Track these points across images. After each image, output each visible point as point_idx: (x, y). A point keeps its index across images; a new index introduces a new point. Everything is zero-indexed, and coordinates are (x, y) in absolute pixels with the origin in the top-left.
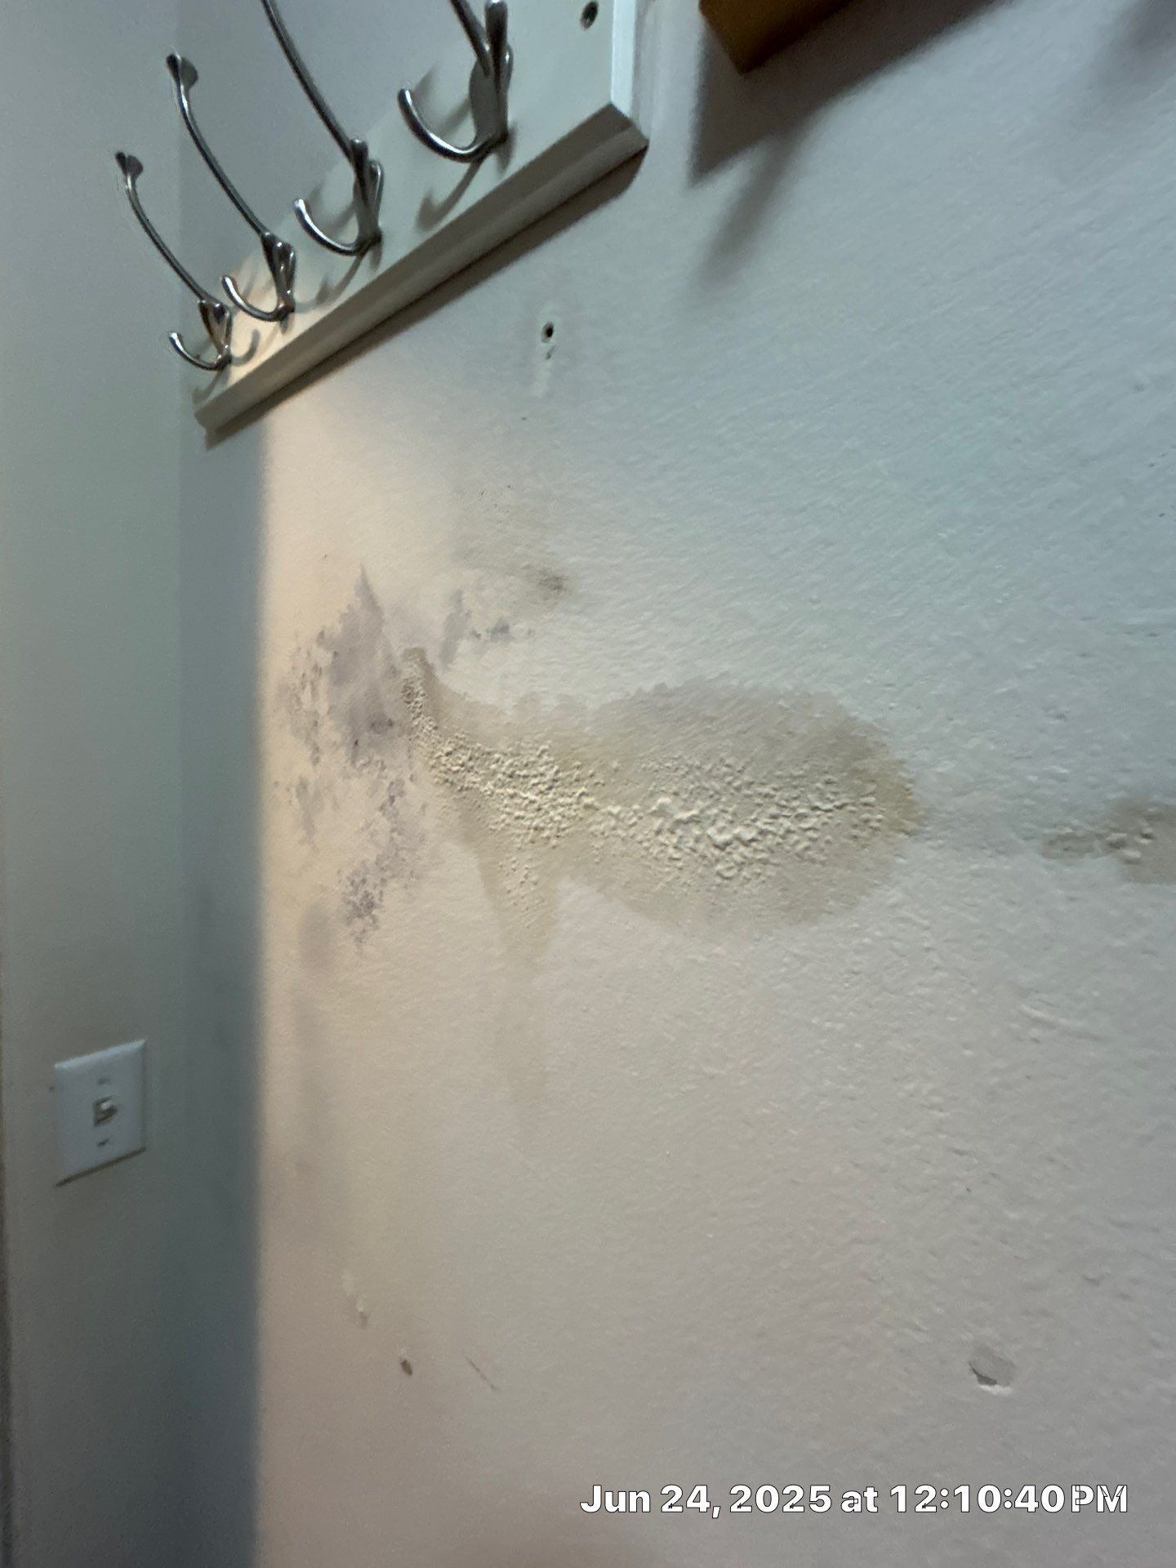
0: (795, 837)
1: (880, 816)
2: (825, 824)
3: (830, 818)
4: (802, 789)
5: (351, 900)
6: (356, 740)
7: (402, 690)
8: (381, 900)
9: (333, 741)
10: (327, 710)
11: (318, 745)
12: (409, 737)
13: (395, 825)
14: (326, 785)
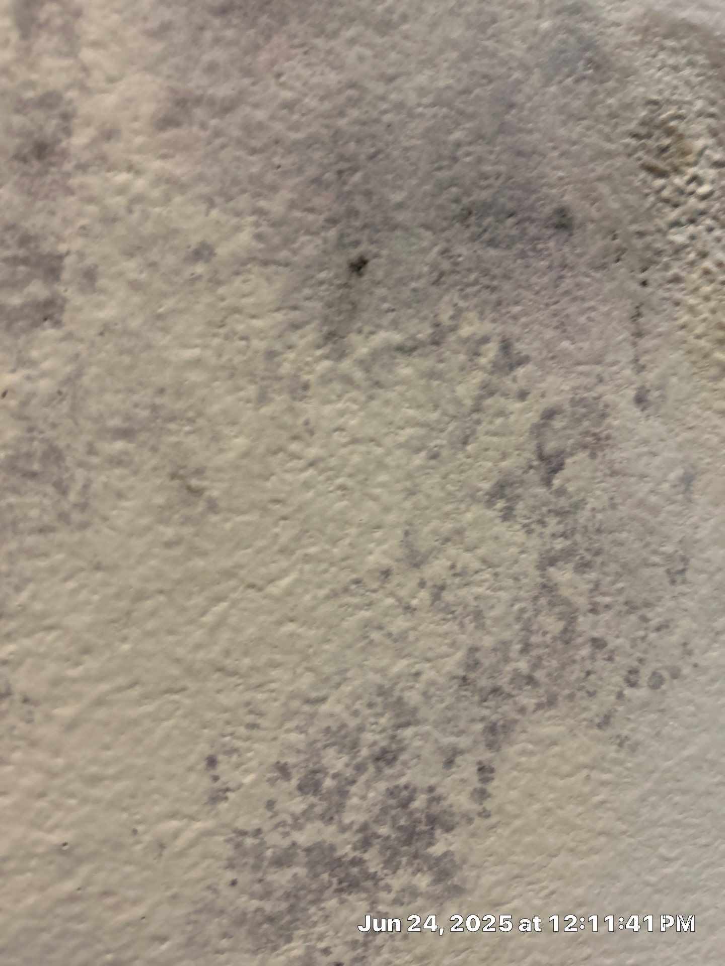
5: (294, 844)
6: (354, 254)
7: (633, 126)
8: (482, 795)
9: (195, 240)
10: (147, 109)
11: (62, 248)
12: (642, 276)
13: (559, 544)
14: (115, 422)
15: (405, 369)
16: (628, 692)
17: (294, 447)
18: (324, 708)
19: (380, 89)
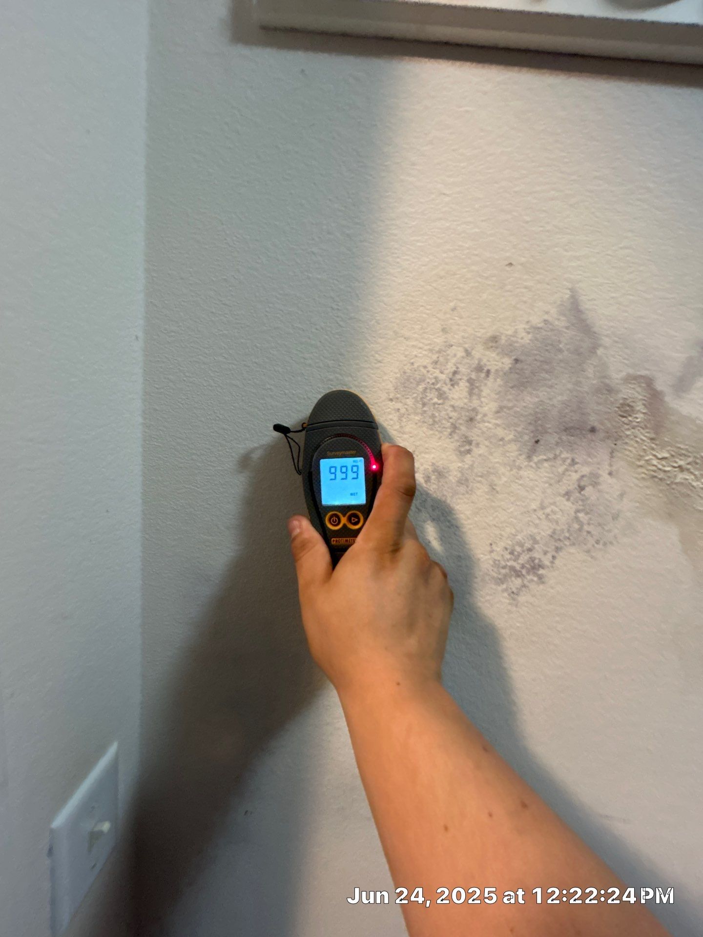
5: (507, 565)
6: (536, 439)
7: (617, 405)
8: (552, 562)
9: (500, 437)
10: (494, 409)
11: (473, 439)
12: (615, 442)
13: (581, 508)
14: (480, 474)
15: (546, 464)
16: (596, 545)
17: (517, 481)
18: (517, 537)
19: (548, 401)
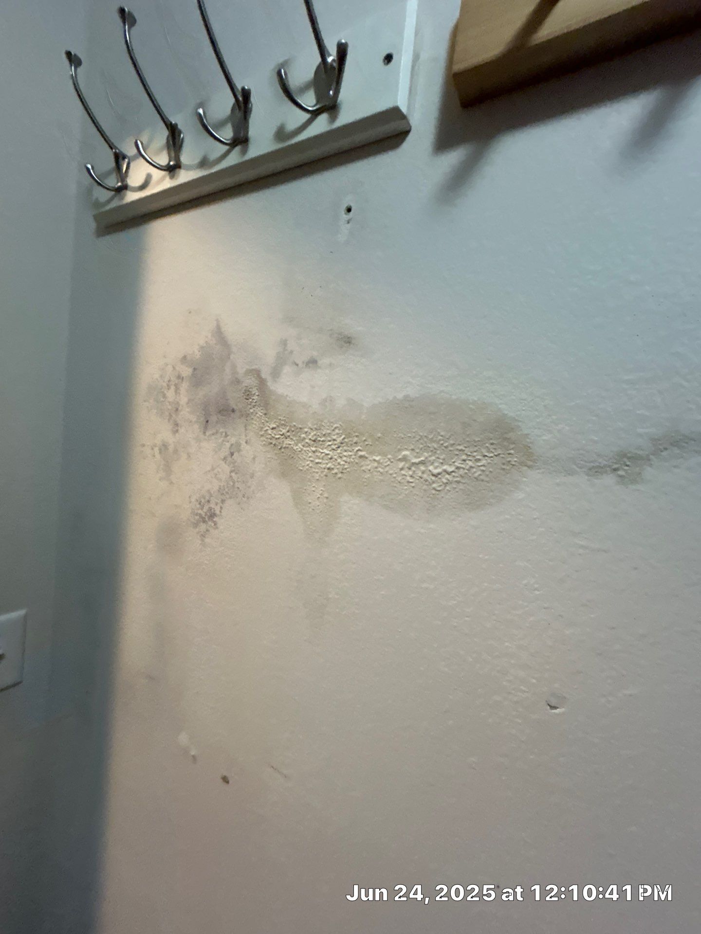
0: (474, 470)
1: (516, 459)
2: (489, 463)
3: (491, 460)
4: (479, 447)
5: (198, 513)
6: (207, 420)
7: (243, 392)
8: (220, 512)
9: (190, 420)
12: (246, 419)
14: (182, 446)
16: (243, 498)
17: (199, 450)
18: (202, 492)
